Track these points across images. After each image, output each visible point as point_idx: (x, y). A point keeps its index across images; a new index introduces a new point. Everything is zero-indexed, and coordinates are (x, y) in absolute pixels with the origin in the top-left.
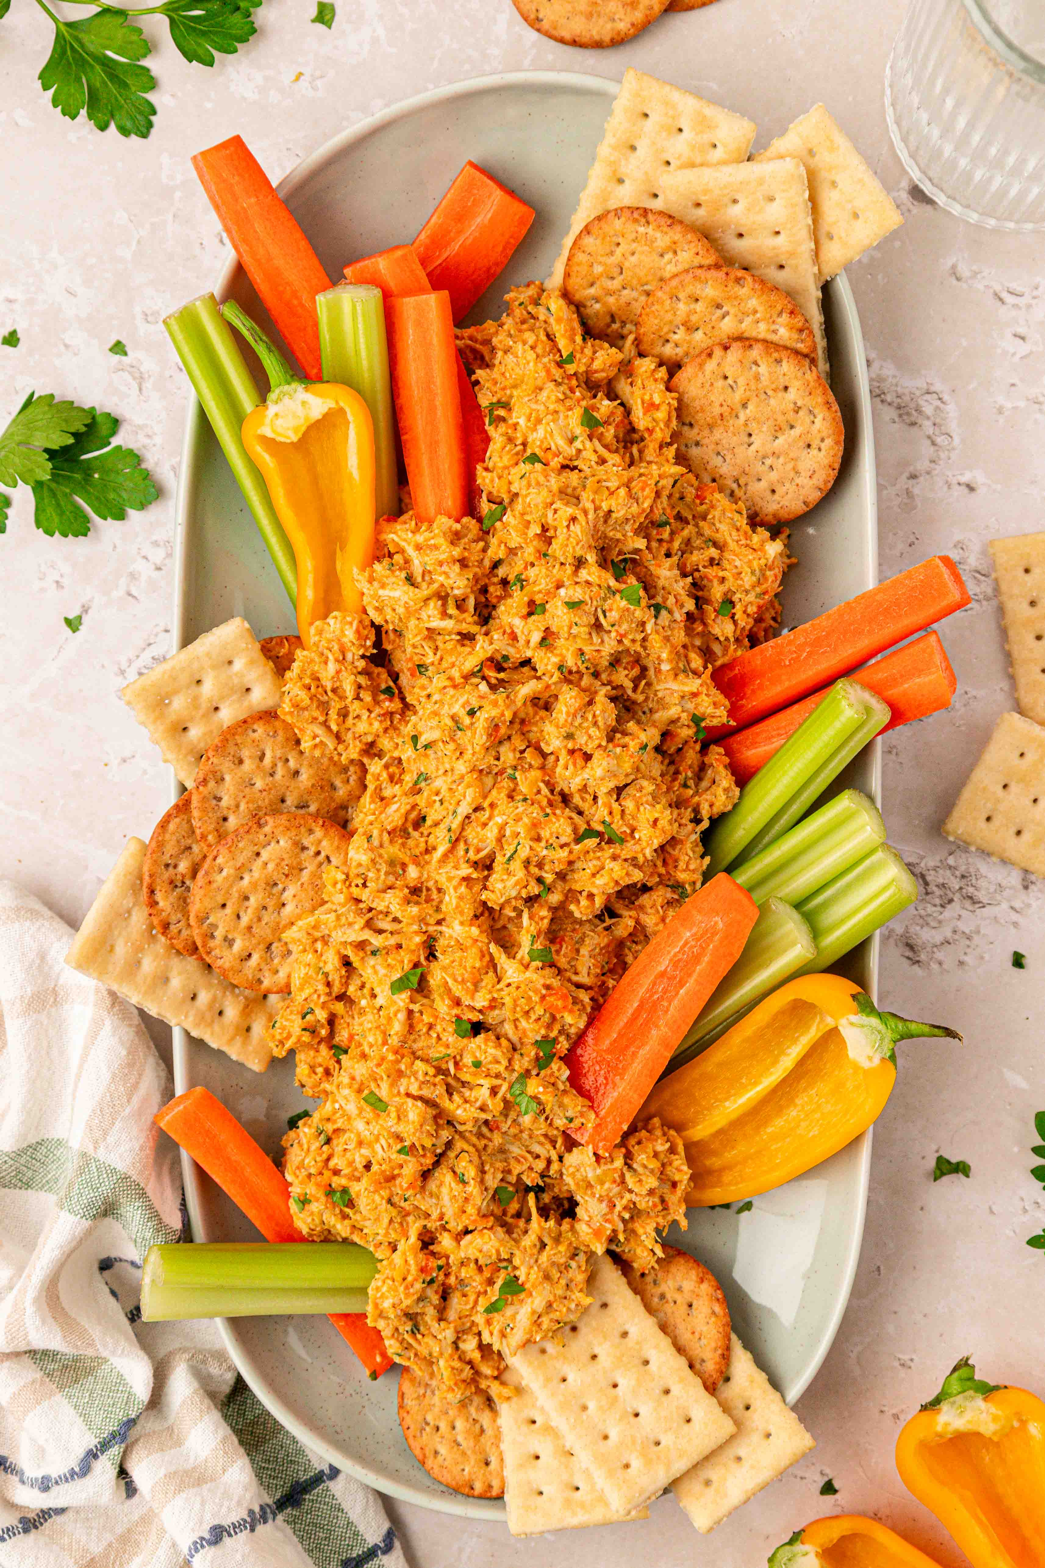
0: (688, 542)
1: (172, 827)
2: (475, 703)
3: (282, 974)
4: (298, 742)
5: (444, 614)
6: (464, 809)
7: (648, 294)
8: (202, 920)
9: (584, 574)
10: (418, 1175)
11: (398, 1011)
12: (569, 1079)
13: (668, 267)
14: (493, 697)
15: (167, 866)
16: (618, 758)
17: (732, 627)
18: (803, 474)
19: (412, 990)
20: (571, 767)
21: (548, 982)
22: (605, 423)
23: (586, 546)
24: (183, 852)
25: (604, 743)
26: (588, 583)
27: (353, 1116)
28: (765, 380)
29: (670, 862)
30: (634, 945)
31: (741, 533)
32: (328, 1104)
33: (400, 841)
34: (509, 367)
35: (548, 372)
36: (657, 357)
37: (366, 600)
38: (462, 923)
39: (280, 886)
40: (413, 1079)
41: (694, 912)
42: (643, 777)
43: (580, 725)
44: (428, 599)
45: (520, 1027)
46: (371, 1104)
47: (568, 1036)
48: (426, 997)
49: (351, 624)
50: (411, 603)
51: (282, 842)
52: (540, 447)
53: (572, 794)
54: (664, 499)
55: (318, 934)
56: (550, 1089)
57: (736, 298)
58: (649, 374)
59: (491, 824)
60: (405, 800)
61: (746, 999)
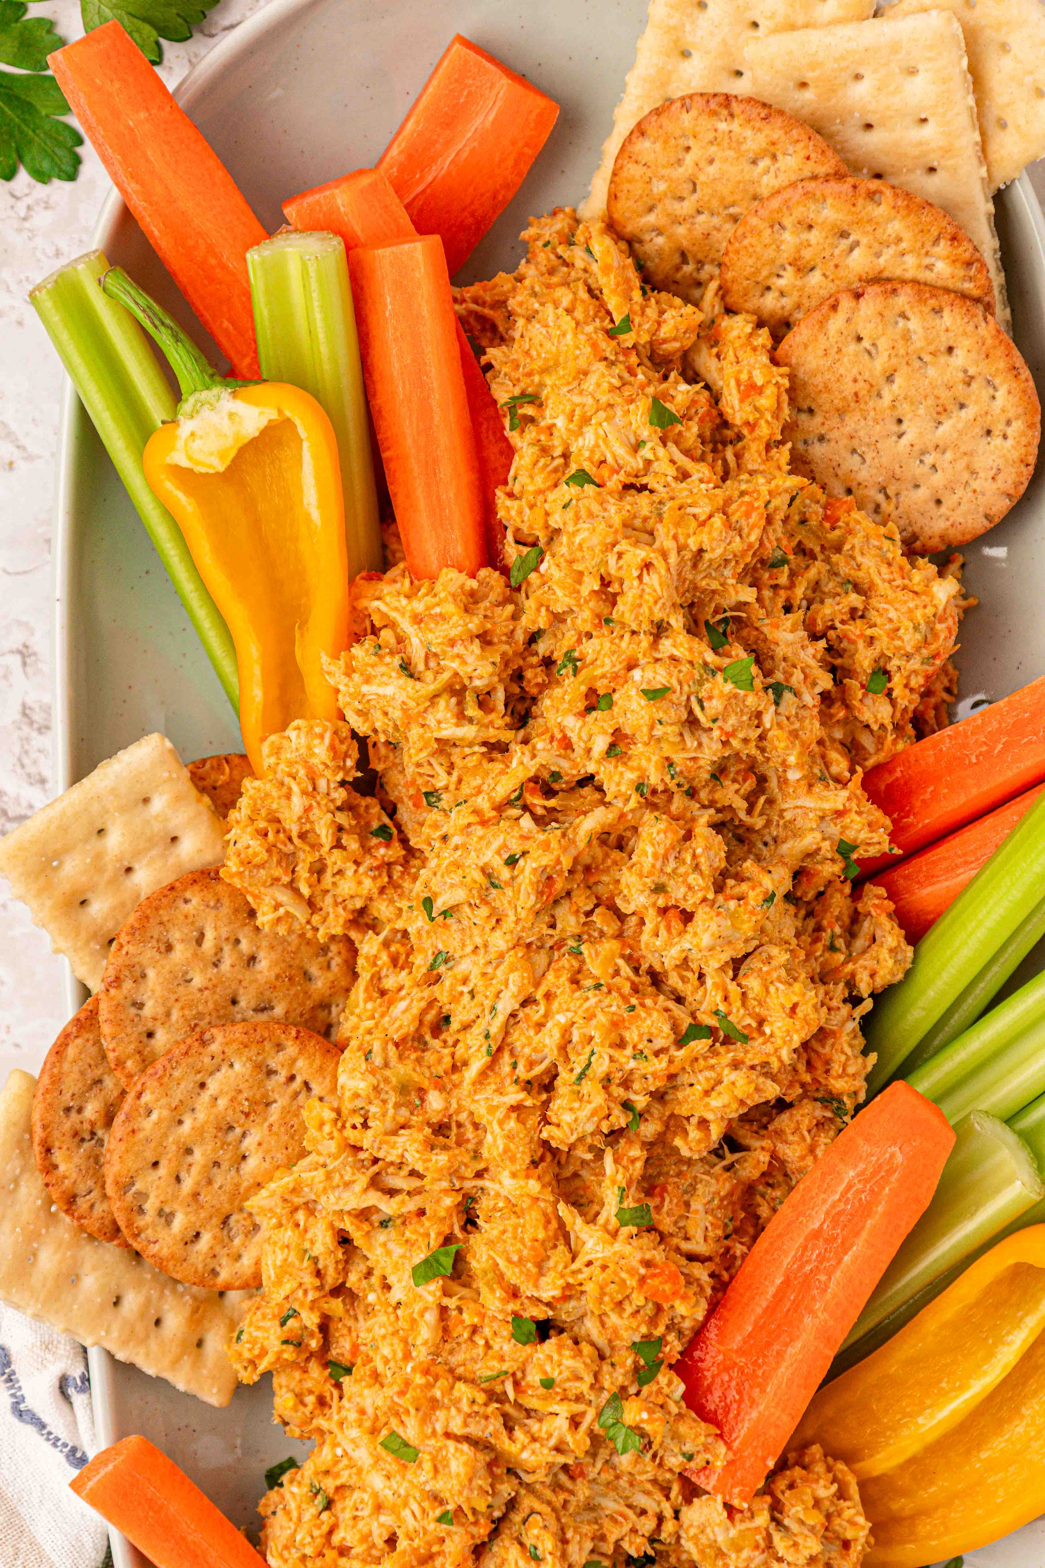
0: (816, 586)
1: (71, 1052)
2: (516, 847)
3: (247, 1261)
4: (252, 914)
5: (461, 717)
6: (507, 1004)
7: (735, 219)
8: (125, 1187)
9: (666, 646)
10: (467, 1552)
11: (426, 1309)
12: (684, 1397)
13: (765, 180)
14: (542, 837)
15: (68, 1110)
16: (733, 916)
17: (889, 709)
18: (982, 475)
19: (444, 1277)
20: (663, 932)
21: (648, 1256)
22: (683, 417)
23: (669, 604)
24: (90, 1088)
25: (711, 896)
26: (673, 658)
27: (366, 1467)
28: (918, 341)
29: (819, 1065)
30: (769, 1191)
31: (895, 568)
32: (326, 1449)
33: (413, 1056)
34: (536, 342)
35: (594, 346)
36: (754, 313)
37: (342, 700)
38: (514, 1175)
39: (238, 1131)
40: (453, 1411)
41: (861, 1142)
42: (770, 942)
43: (674, 870)
44: (436, 696)
45: (609, 1324)
46: (394, 1452)
47: (680, 1333)
48: (465, 1285)
49: (321, 737)
50: (412, 704)
51: (237, 1066)
52: (590, 459)
53: (666, 972)
54: (778, 525)
55: (298, 1201)
56: (658, 1415)
57: (870, 221)
58: (743, 340)
59: (549, 1025)
60: (416, 993)
61: (944, 1265)
